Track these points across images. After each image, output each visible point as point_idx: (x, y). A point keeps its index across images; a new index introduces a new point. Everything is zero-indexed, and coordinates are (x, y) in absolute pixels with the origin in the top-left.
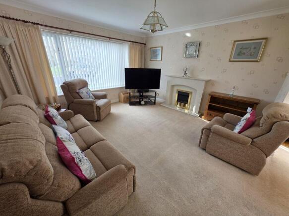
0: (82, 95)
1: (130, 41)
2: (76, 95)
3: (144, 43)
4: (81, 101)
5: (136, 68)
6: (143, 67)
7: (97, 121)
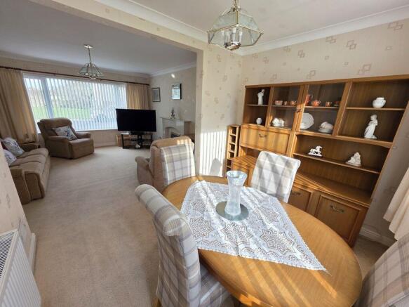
0: (58, 133)
1: (127, 82)
2: (52, 132)
3: (148, 83)
4: (55, 138)
5: (137, 108)
6: (147, 109)
7: (71, 159)
